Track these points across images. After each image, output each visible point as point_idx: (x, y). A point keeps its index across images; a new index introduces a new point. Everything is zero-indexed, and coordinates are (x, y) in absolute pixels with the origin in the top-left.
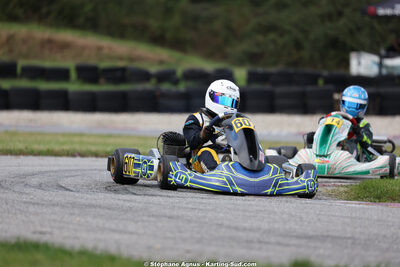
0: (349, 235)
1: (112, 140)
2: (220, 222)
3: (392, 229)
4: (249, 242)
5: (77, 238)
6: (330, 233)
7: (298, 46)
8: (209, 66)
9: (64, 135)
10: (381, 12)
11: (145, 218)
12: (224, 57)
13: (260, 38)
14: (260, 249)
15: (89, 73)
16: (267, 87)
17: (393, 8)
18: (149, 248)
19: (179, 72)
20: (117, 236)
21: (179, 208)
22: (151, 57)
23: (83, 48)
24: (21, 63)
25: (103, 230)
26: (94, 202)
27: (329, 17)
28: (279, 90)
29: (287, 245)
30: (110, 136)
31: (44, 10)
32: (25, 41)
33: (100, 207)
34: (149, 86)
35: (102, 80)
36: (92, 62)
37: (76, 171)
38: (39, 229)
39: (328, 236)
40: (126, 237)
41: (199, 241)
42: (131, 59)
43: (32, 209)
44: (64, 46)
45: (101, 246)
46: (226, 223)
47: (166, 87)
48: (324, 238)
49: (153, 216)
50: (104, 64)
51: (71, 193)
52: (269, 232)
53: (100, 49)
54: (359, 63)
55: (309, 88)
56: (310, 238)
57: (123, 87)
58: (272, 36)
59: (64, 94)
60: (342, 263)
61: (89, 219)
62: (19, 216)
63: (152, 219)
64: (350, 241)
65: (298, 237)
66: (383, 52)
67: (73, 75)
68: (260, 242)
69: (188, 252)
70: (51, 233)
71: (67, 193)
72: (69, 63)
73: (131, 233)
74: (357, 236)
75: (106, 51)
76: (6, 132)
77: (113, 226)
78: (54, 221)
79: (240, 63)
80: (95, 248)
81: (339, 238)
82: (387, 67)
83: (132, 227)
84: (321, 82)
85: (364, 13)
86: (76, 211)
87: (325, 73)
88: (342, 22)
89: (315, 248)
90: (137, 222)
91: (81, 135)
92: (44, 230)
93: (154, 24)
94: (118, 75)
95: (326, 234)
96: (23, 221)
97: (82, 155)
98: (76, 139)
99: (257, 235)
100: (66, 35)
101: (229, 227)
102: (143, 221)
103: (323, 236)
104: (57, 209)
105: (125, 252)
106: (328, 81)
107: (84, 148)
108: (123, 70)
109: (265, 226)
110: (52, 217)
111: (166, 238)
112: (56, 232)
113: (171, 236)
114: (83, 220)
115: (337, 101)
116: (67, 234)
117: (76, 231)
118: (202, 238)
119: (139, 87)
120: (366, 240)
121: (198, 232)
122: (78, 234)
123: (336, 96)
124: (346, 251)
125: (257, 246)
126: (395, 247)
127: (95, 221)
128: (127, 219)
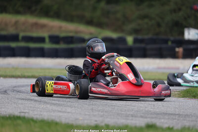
0: (177, 113)
4: (127, 116)
5: (41, 115)
6: (168, 112)
7: (159, 25)
8: (114, 35)
9: (42, 69)
11: (76, 106)
12: (122, 31)
13: (140, 22)
14: (132, 120)
15: (55, 39)
16: (143, 45)
18: (77, 119)
20: (61, 114)
24: (21, 35)
25: (54, 111)
27: (175, 11)
28: (149, 47)
31: (34, 8)
32: (24, 24)
34: (84, 45)
35: (61, 42)
36: (56, 33)
38: (23, 111)
40: (65, 114)
41: (101, 116)
42: (76, 32)
43: (20, 101)
44: (43, 26)
45: (53, 118)
48: (164, 114)
50: (63, 35)
52: (138, 111)
53: (60, 27)
54: (189, 34)
55: (164, 46)
56: (158, 114)
57: (72, 46)
58: (146, 20)
59: (42, 49)
60: (171, 126)
61: (48, 106)
62: (13, 105)
64: (177, 117)
65: (151, 114)
67: (47, 40)
68: (132, 116)
69: (96, 121)
70: (28, 113)
72: (45, 34)
74: (181, 113)
75: (63, 29)
76: (13, 68)
77: (60, 110)
78: (31, 107)
79: (130, 34)
81: (172, 114)
83: (69, 110)
84: (170, 43)
85: (192, 8)
86: (42, 103)
87: (172, 38)
88: (181, 14)
89: (160, 118)
90: (72, 107)
91: (49, 69)
92: (25, 111)
93: (88, 15)
94: (69, 40)
95: (166, 112)
96: (15, 107)
99: (131, 113)
100: (44, 21)
104: (33, 102)
105: (64, 121)
106: (173, 42)
108: (72, 37)
110: (30, 105)
111: (86, 115)
112: (31, 112)
113: (89, 114)
114: (45, 107)
115: (178, 52)
116: (36, 113)
117: (41, 111)
118: (104, 115)
119: (80, 46)
120: (185, 115)
121: (102, 112)
122: (42, 113)
123: (177, 49)
124: (175, 121)
125: (131, 118)
127: (51, 107)
128: (67, 106)
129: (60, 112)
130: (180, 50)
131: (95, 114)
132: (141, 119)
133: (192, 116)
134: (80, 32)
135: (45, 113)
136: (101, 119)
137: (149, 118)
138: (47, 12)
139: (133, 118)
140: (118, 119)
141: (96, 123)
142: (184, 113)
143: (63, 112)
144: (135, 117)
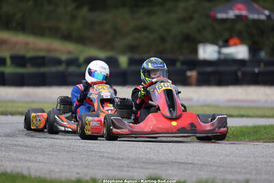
0: (189, 162)
2: (102, 155)
3: (220, 157)
4: (120, 166)
5: (3, 166)
6: (177, 161)
7: (163, 40)
8: (101, 55)
9: (2, 102)
10: (220, 16)
11: (50, 153)
12: (112, 48)
13: (137, 35)
14: (128, 171)
15: (19, 60)
18: (51, 171)
19: (82, 59)
20: (29, 164)
21: (75, 146)
22: (63, 49)
23: (16, 44)
25: (20, 160)
26: (16, 143)
27: (184, 20)
29: (147, 169)
33: (20, 145)
34: (61, 68)
35: (29, 65)
36: (22, 52)
37: (6, 124)
39: (176, 162)
40: (35, 164)
41: (86, 167)
42: (49, 51)
45: (19, 170)
46: (106, 155)
47: (72, 69)
48: (172, 163)
49: (56, 151)
50: (30, 54)
52: (135, 160)
53: (27, 44)
54: (205, 52)
56: (163, 163)
57: (43, 70)
58: (145, 33)
59: (2, 74)
60: (182, 180)
61: (12, 153)
63: (55, 153)
64: (191, 165)
65: (154, 163)
66: (221, 43)
67: (9, 62)
68: (128, 167)
69: (78, 173)
72: (5, 54)
73: (40, 162)
74: (195, 162)
75: (31, 46)
77: (28, 158)
79: (123, 52)
80: (12, 171)
81: (183, 163)
82: (225, 54)
83: (40, 158)
84: (178, 65)
85: (208, 16)
86: (3, 149)
87: (181, 58)
88: (192, 24)
89: (166, 170)
90: (44, 155)
91: (13, 101)
93: (63, 26)
94: (39, 61)
95: (174, 161)
97: (12, 114)
98: (10, 105)
99: (127, 162)
100: (4, 35)
101: (108, 158)
102: (48, 154)
105: (33, 174)
106: (183, 63)
107: (13, 110)
108: (43, 58)
109: (133, 156)
111: (63, 165)
113: (68, 163)
115: (190, 77)
117: (2, 161)
118: (89, 165)
119: (54, 69)
120: (201, 165)
121: (86, 161)
122: (3, 163)
123: (189, 73)
124: (187, 172)
125: (126, 169)
126: (221, 169)
127: (15, 155)
128: (38, 153)
129: (29, 161)
130: (192, 74)
131: (76, 163)
132: (141, 170)
133: (211, 166)
134: (55, 50)
136: (85, 170)
137: (151, 168)
139: (129, 169)
140: (109, 170)
141: (78, 176)
142: (200, 162)
143: (32, 161)
144: (132, 167)
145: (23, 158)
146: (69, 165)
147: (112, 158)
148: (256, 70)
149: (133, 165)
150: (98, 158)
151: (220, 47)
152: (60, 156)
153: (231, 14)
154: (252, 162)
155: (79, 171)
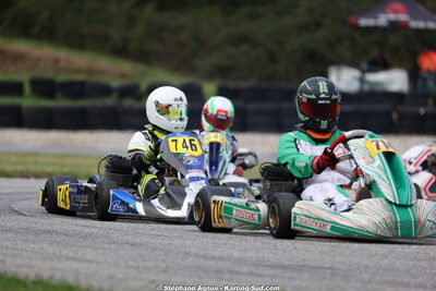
0: (327, 265)
1: (69, 161)
2: (187, 250)
3: (375, 258)
4: (217, 271)
5: (33, 267)
6: (307, 263)
7: (273, 58)
8: (175, 81)
9: (17, 154)
10: (364, 22)
11: (105, 245)
12: (193, 71)
13: (231, 50)
15: (44, 87)
16: (239, 104)
17: (376, 18)
18: (111, 278)
19: (143, 86)
20: (75, 265)
21: (143, 234)
22: (112, 70)
23: (39, 60)
25: (59, 258)
26: (50, 228)
27: (307, 28)
28: (252, 107)
29: (261, 276)
30: (66, 156)
33: (56, 233)
34: (110, 101)
35: (59, 95)
36: (48, 74)
37: (31, 193)
39: (305, 266)
40: (85, 265)
41: (164, 271)
42: (92, 72)
44: (18, 58)
45: (58, 275)
46: (194, 251)
47: (128, 102)
49: (114, 243)
50: (62, 78)
51: (25, 218)
52: (240, 261)
53: (56, 61)
54: (339, 79)
55: (285, 105)
56: (285, 267)
57: (82, 103)
58: (244, 48)
59: (18, 110)
61: (45, 246)
63: (113, 246)
64: (329, 271)
65: (272, 267)
66: (365, 66)
67: (27, 89)
68: (230, 272)
69: (152, 282)
70: (3, 262)
71: (21, 217)
72: (24, 77)
73: (91, 262)
74: (336, 266)
75: (63, 64)
77: (71, 254)
78: (7, 248)
79: (210, 77)
80: (51, 278)
81: (316, 268)
82: (369, 83)
83: (91, 255)
85: (344, 23)
86: (31, 237)
88: (320, 34)
89: (291, 278)
90: (96, 249)
91: (36, 154)
94: (76, 89)
95: (302, 263)
97: (37, 176)
98: (30, 159)
99: (228, 264)
100: (20, 46)
101: (197, 255)
102: (103, 249)
103: (300, 266)
104: (10, 235)
105: (83, 281)
107: (38, 169)
108: (82, 84)
109: (236, 254)
110: (4, 244)
111: (129, 267)
112: (9, 260)
113: (135, 264)
114: (38, 247)
116: (20, 262)
117: (30, 258)
118: (168, 267)
119: (100, 103)
120: (346, 271)
121: (163, 261)
122: (33, 262)
124: (324, 283)
125: (228, 276)
126: (378, 278)
127: (51, 248)
128: (86, 247)
129: (73, 259)
131: (148, 264)
134: (100, 72)
135: (39, 263)
136: (162, 277)
138: (24, 28)
139: (233, 275)
140: (201, 277)
141: (152, 287)
142: (342, 266)
143: (79, 260)
144: (237, 273)
145: (63, 253)
146: (137, 268)
147: (204, 257)
148: (422, 111)
149: (239, 270)
150: (181, 255)
151: (364, 72)
152: (122, 252)
153: (382, 20)
154: (426, 268)
155: (153, 277)
